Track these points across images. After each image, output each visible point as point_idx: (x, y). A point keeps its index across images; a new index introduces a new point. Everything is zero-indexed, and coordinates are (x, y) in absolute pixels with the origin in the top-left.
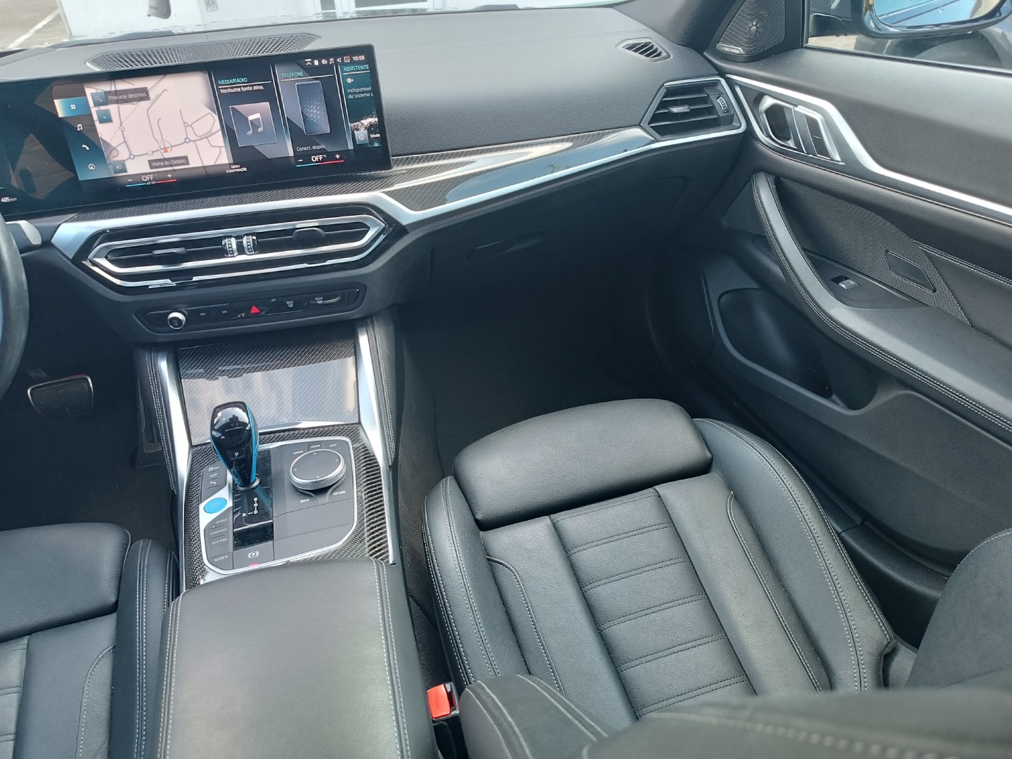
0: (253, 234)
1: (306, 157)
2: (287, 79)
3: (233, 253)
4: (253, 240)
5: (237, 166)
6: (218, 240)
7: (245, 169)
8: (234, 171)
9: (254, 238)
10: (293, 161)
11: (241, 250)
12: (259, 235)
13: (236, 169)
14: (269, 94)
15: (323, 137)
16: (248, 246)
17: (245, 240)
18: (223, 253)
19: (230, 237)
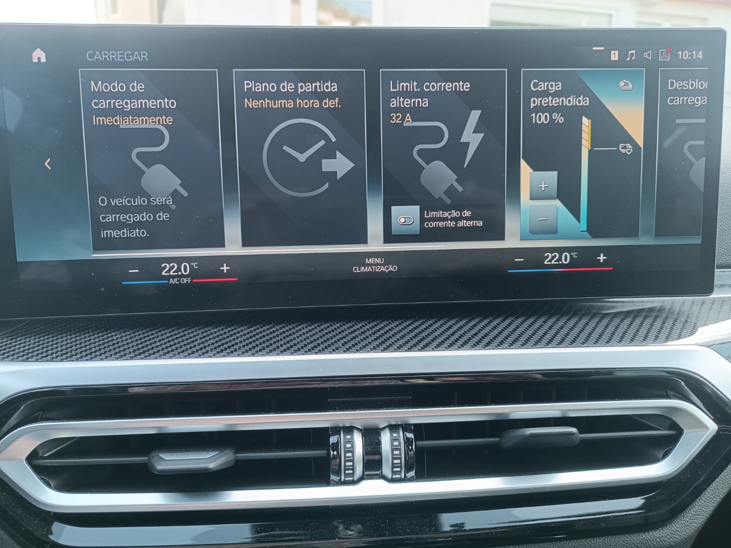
0: (406, 427)
3: (353, 474)
4: (408, 442)
5: (378, 261)
8: (370, 269)
9: (411, 436)
12: (422, 431)
13: (375, 266)
16: (393, 459)
17: (386, 439)
18: (329, 471)
19: (349, 430)
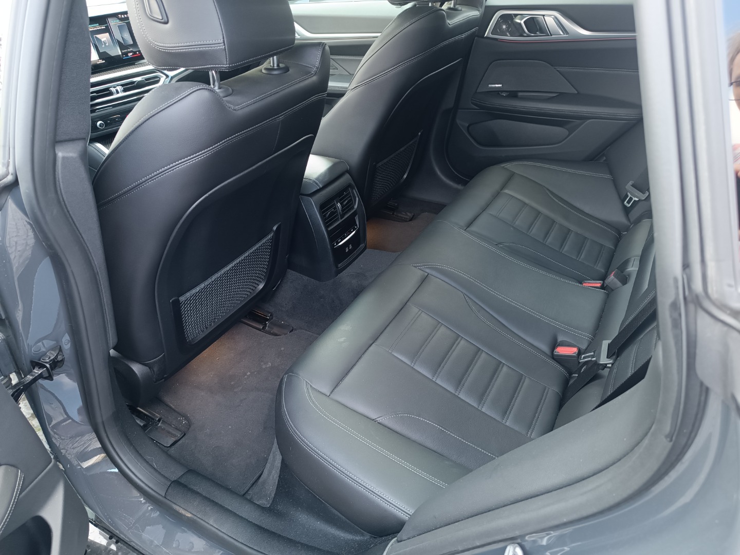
0: (120, 85)
1: (126, 54)
2: (113, 23)
3: (115, 94)
4: (121, 87)
6: (107, 89)
7: (104, 61)
10: (121, 56)
11: (117, 92)
12: (122, 85)
13: (101, 61)
14: (108, 30)
15: (131, 45)
16: (120, 90)
17: (118, 88)
18: (111, 94)
19: (113, 87)
